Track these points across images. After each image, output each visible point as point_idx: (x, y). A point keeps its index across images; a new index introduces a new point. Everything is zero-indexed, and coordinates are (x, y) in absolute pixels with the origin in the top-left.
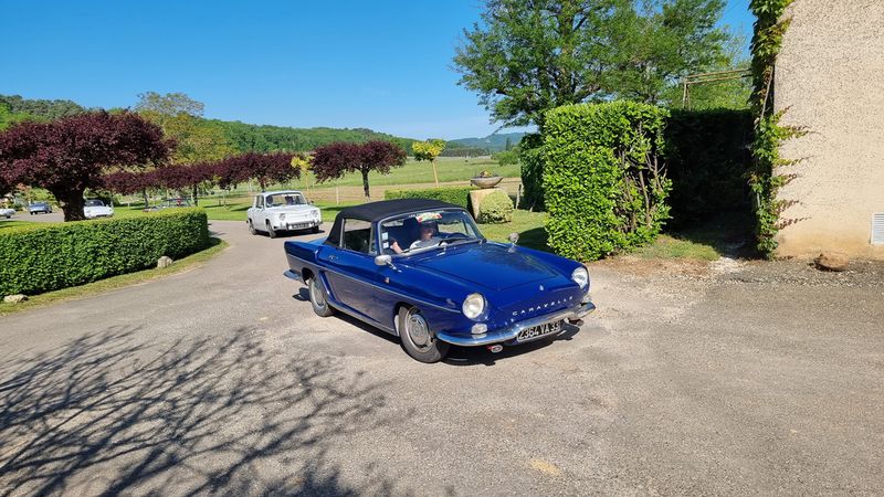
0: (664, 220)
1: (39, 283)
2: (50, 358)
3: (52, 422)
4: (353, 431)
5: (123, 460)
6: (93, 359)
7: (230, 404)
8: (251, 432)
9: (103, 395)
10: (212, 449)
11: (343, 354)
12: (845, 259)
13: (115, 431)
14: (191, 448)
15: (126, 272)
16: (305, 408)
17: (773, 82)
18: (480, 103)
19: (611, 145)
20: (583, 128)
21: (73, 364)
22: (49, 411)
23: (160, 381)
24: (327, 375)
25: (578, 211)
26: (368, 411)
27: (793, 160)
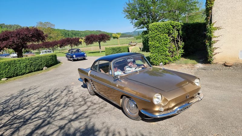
0: (182, 54)
1: (11, 75)
2: (14, 95)
3: (15, 113)
4: (99, 114)
5: (35, 123)
6: (26, 95)
7: (64, 107)
8: (70, 114)
9: (29, 105)
10: (60, 119)
12: (232, 63)
13: (33, 115)
14: (54, 119)
15: (35, 71)
16: (85, 107)
17: (211, 15)
18: (131, 23)
19: (167, 33)
20: (159, 29)
21: (21, 97)
22: (14, 110)
23: (45, 101)
24: (91, 98)
25: (158, 52)
26: (102, 108)
27: (217, 36)
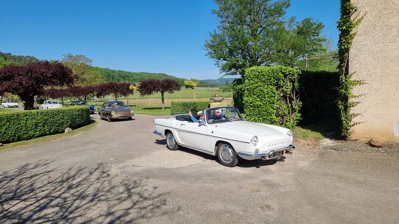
0: (298, 120)
1: (9, 138)
2: (9, 174)
3: (6, 206)
4: (151, 217)
6: (29, 176)
7: (92, 200)
8: (101, 216)
9: (31, 194)
11: (147, 178)
12: (383, 142)
13: (35, 212)
15: (50, 134)
16: (127, 204)
17: (348, 60)
18: (216, 64)
19: (274, 85)
20: (262, 77)
21: (20, 178)
22: (5, 201)
23: (60, 188)
24: (139, 188)
25: (259, 114)
26: (158, 207)
27: (357, 95)
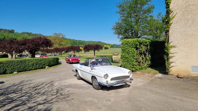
1: (21, 70)
2: (15, 84)
3: (9, 95)
5: (17, 103)
6: (23, 85)
7: (42, 95)
8: (42, 100)
9: (20, 91)
11: (68, 87)
13: (19, 98)
14: (29, 102)
15: (39, 69)
21: (19, 85)
22: (9, 94)
23: (32, 90)
24: (62, 91)
27: (173, 53)
